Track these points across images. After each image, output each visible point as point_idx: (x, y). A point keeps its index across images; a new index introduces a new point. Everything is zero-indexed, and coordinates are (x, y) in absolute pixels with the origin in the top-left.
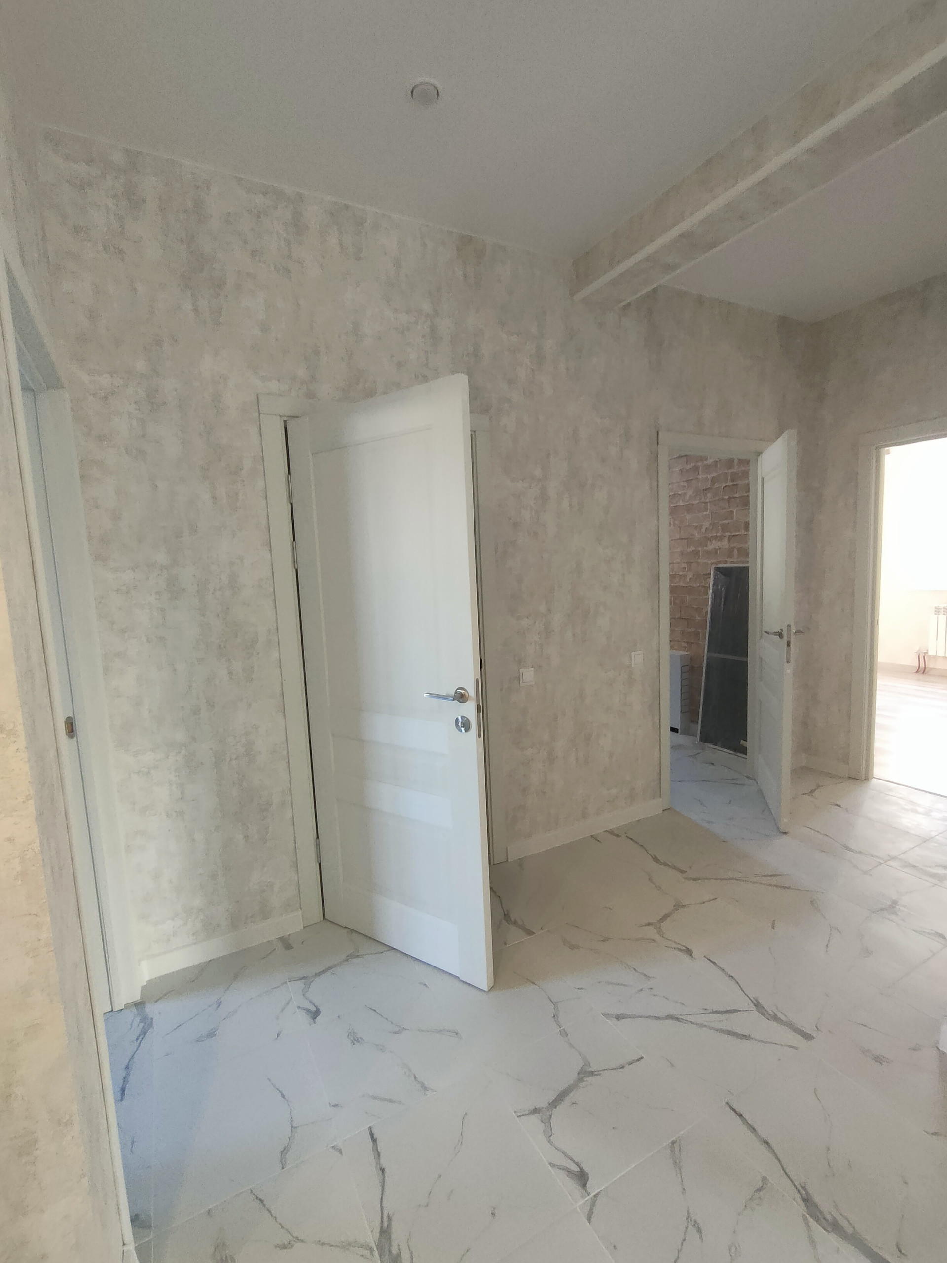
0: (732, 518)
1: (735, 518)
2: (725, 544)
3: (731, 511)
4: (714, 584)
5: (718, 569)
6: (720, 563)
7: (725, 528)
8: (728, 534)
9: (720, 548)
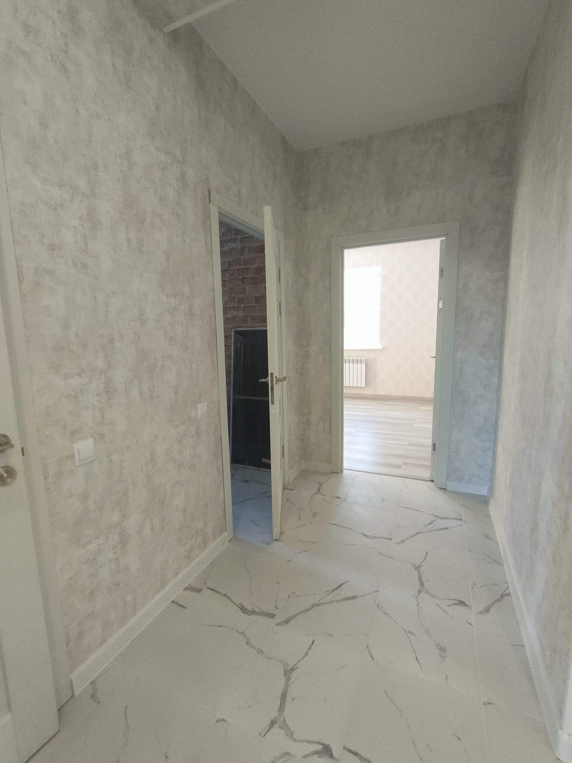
0: (245, 293)
1: (247, 293)
2: (241, 313)
3: (244, 288)
4: (234, 344)
5: (236, 332)
6: (238, 327)
7: (240, 301)
8: (242, 305)
9: (237, 316)
